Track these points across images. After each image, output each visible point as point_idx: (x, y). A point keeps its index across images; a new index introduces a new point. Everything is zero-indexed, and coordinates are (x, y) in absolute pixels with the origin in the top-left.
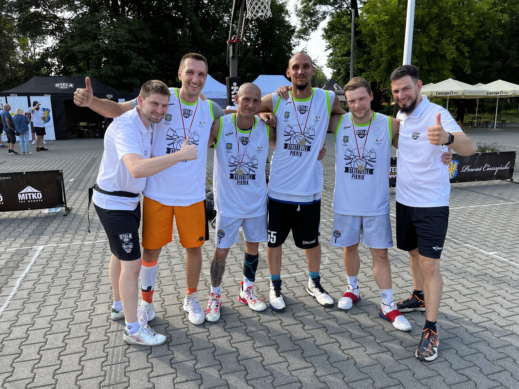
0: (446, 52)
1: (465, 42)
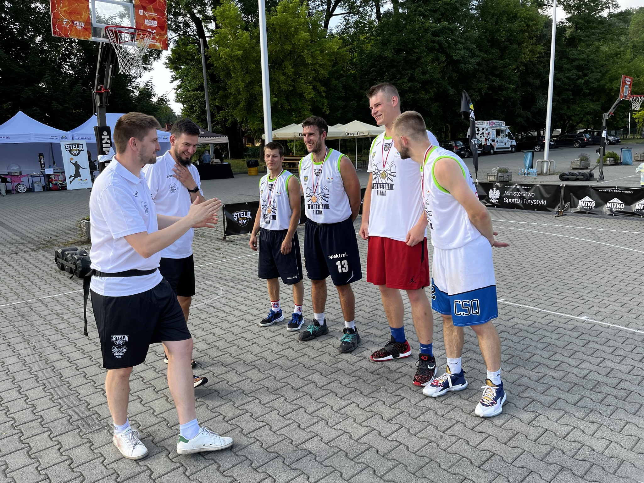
0: (303, 91)
1: (320, 81)
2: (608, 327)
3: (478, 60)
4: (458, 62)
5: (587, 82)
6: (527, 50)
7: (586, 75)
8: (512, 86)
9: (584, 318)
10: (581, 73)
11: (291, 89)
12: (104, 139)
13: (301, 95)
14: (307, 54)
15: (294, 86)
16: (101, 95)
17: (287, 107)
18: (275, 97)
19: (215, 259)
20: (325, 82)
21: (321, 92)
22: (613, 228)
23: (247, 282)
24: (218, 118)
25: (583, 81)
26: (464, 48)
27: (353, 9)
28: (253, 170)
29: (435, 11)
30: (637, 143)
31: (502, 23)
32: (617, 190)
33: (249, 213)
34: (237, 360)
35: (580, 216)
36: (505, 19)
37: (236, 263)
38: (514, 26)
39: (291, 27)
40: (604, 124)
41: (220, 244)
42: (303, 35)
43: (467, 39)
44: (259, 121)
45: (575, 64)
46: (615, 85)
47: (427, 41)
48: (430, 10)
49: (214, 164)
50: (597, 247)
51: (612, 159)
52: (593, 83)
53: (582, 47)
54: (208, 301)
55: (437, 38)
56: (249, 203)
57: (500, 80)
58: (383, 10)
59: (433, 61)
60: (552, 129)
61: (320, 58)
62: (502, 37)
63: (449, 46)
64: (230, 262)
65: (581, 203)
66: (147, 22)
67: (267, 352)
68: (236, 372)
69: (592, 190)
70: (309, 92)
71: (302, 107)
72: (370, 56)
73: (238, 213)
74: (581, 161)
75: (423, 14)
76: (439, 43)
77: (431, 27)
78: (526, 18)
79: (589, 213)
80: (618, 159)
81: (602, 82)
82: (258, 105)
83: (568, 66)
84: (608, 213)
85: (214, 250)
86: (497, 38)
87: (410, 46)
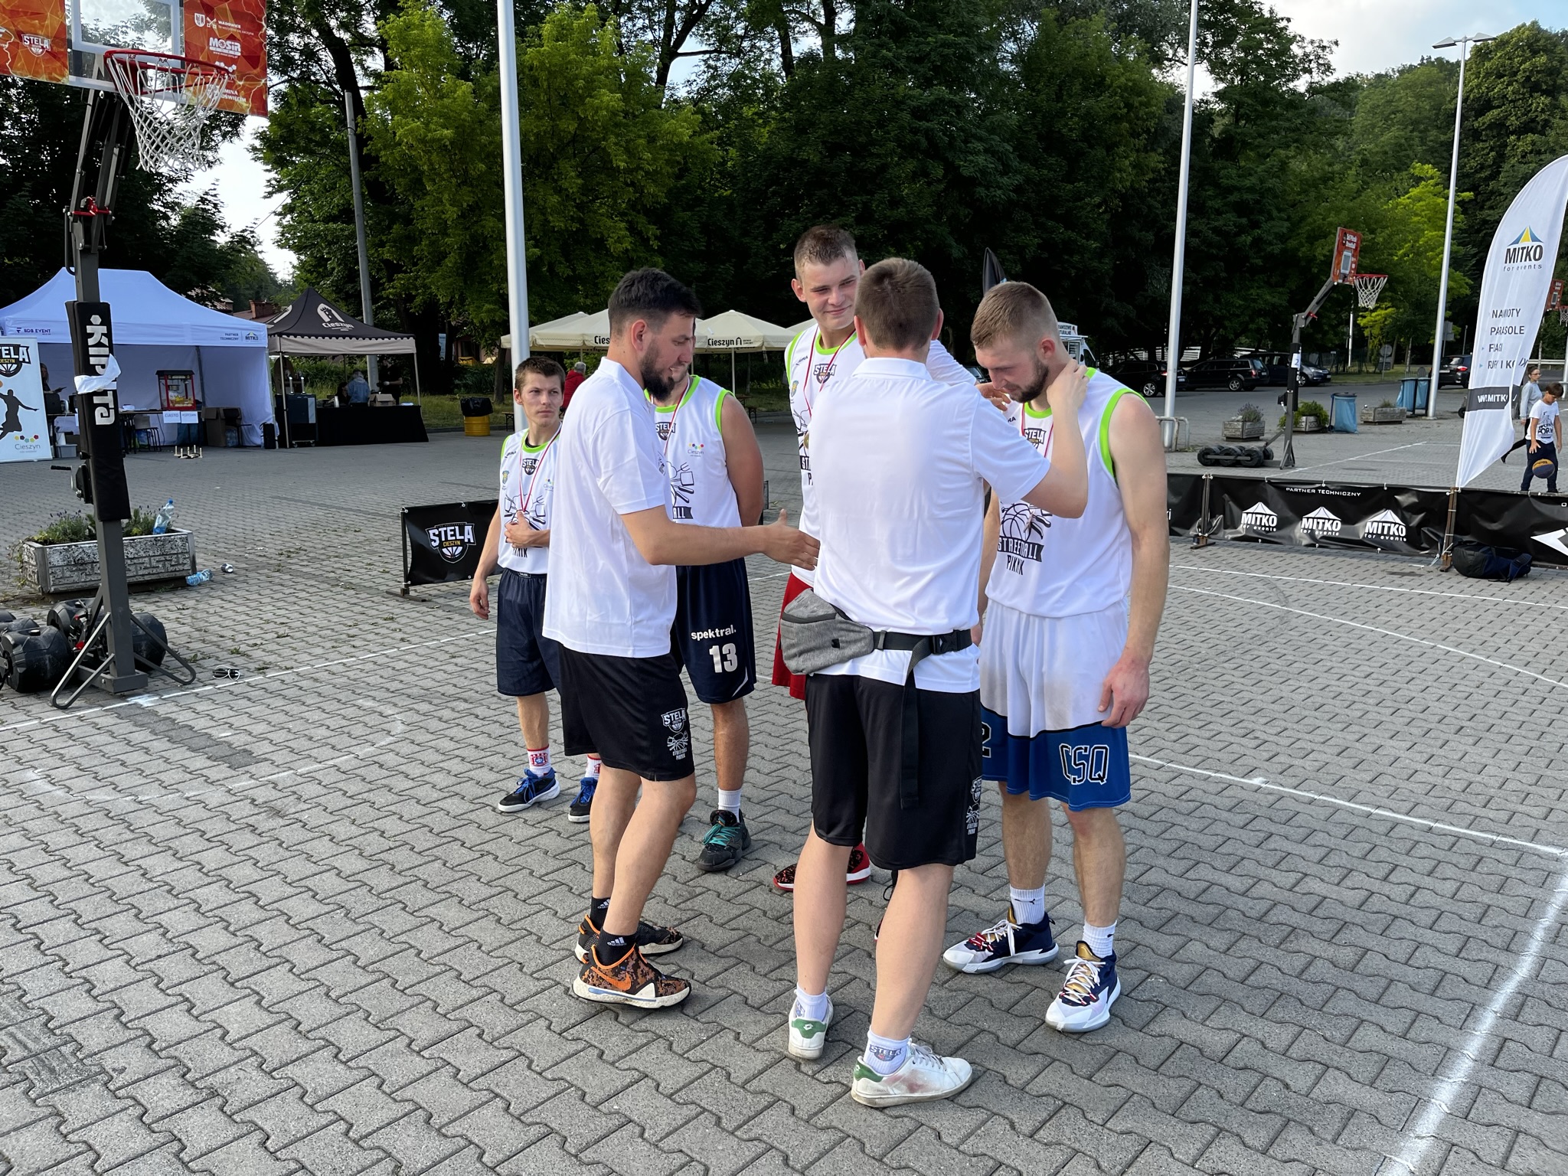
0: (605, 233)
1: (647, 212)
2: (1311, 802)
3: (1018, 179)
4: (972, 182)
5: (1257, 242)
6: (1127, 163)
7: (1255, 225)
8: (1094, 245)
9: (1257, 781)
10: (1244, 221)
11: (575, 227)
12: (91, 335)
13: (600, 244)
14: (616, 144)
15: (581, 221)
16: (87, 221)
17: (563, 270)
18: (535, 246)
19: (382, 644)
20: (659, 215)
21: (648, 239)
22: (1315, 575)
23: (466, 701)
24: (389, 291)
25: (1250, 239)
26: (986, 151)
27: (725, 43)
28: (477, 423)
29: (919, 60)
30: (1368, 384)
31: (1071, 97)
32: (1326, 488)
33: (468, 529)
34: (443, 896)
35: (1245, 548)
36: (1077, 87)
37: (437, 655)
38: (1100, 104)
39: (577, 77)
40: (1296, 339)
41: (394, 607)
42: (606, 99)
43: (992, 130)
44: (495, 303)
45: (1234, 198)
46: (1319, 250)
47: (902, 128)
48: (908, 58)
49: (378, 405)
50: (1283, 619)
51: (1312, 419)
52: (1271, 244)
53: (1248, 159)
54: (366, 750)
55: (924, 124)
56: (469, 504)
57: (1066, 229)
58: (797, 50)
59: (914, 177)
60: (1182, 347)
61: (647, 156)
62: (1071, 130)
63: (951, 145)
64: (421, 651)
65: (1246, 518)
66: (215, 45)
67: (519, 876)
68: (440, 928)
69: (1270, 488)
70: (618, 237)
71: (602, 273)
72: (767, 158)
73: (442, 530)
74: (1244, 421)
75: (892, 65)
76: (928, 134)
77: (911, 97)
78: (1125, 88)
79: (1264, 541)
80: (1325, 420)
81: (1292, 243)
82: (491, 262)
83: (1217, 203)
84: (1306, 541)
85: (381, 621)
86: (1059, 132)
87: (862, 139)
